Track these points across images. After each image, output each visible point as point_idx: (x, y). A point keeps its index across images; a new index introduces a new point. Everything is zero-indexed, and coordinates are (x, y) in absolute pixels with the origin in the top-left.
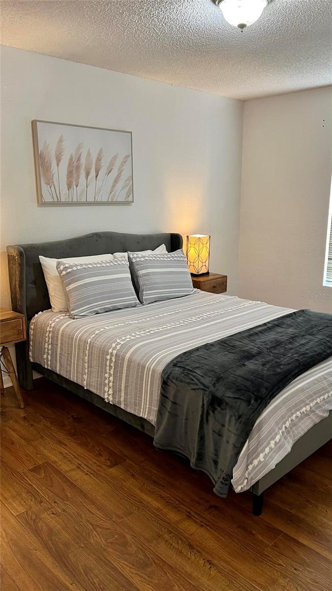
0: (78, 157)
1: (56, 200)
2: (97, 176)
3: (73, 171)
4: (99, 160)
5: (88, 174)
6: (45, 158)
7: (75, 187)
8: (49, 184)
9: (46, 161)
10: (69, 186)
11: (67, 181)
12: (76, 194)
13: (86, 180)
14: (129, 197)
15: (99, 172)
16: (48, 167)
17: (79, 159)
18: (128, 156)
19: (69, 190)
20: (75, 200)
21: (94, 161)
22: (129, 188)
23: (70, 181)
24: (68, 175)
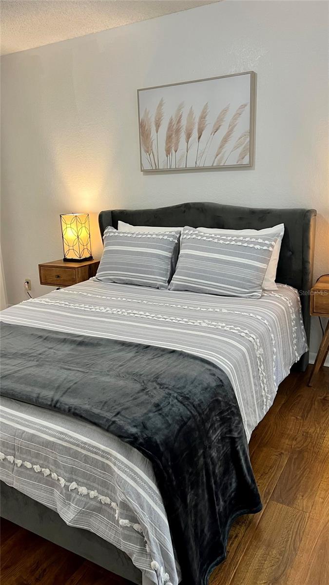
0: (178, 119)
1: (154, 168)
2: (199, 138)
3: (172, 135)
4: (203, 117)
5: (189, 136)
6: (145, 126)
7: (173, 152)
8: (148, 152)
9: (146, 129)
10: (168, 152)
11: (166, 147)
12: (176, 160)
13: (186, 144)
14: (243, 158)
15: (203, 133)
16: (148, 135)
17: (179, 121)
18: (245, 105)
19: (167, 156)
20: (173, 167)
21: (197, 120)
22: (244, 147)
23: (169, 147)
24: (167, 140)
